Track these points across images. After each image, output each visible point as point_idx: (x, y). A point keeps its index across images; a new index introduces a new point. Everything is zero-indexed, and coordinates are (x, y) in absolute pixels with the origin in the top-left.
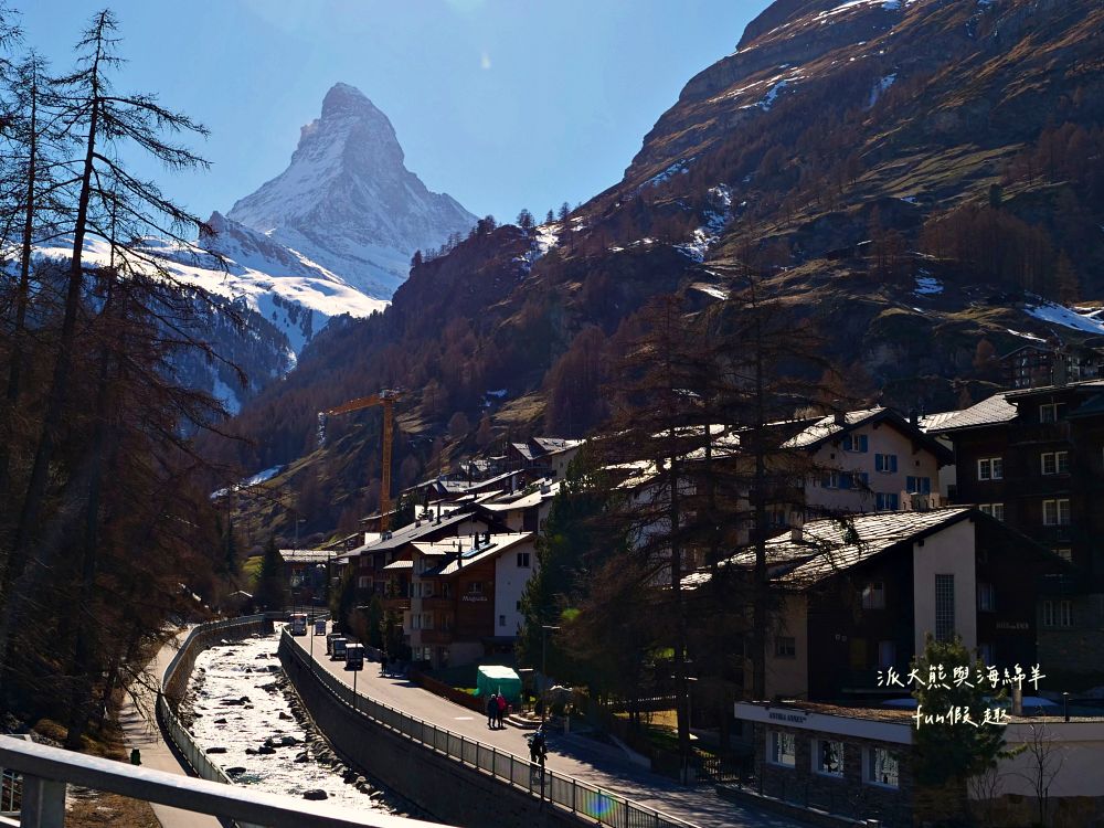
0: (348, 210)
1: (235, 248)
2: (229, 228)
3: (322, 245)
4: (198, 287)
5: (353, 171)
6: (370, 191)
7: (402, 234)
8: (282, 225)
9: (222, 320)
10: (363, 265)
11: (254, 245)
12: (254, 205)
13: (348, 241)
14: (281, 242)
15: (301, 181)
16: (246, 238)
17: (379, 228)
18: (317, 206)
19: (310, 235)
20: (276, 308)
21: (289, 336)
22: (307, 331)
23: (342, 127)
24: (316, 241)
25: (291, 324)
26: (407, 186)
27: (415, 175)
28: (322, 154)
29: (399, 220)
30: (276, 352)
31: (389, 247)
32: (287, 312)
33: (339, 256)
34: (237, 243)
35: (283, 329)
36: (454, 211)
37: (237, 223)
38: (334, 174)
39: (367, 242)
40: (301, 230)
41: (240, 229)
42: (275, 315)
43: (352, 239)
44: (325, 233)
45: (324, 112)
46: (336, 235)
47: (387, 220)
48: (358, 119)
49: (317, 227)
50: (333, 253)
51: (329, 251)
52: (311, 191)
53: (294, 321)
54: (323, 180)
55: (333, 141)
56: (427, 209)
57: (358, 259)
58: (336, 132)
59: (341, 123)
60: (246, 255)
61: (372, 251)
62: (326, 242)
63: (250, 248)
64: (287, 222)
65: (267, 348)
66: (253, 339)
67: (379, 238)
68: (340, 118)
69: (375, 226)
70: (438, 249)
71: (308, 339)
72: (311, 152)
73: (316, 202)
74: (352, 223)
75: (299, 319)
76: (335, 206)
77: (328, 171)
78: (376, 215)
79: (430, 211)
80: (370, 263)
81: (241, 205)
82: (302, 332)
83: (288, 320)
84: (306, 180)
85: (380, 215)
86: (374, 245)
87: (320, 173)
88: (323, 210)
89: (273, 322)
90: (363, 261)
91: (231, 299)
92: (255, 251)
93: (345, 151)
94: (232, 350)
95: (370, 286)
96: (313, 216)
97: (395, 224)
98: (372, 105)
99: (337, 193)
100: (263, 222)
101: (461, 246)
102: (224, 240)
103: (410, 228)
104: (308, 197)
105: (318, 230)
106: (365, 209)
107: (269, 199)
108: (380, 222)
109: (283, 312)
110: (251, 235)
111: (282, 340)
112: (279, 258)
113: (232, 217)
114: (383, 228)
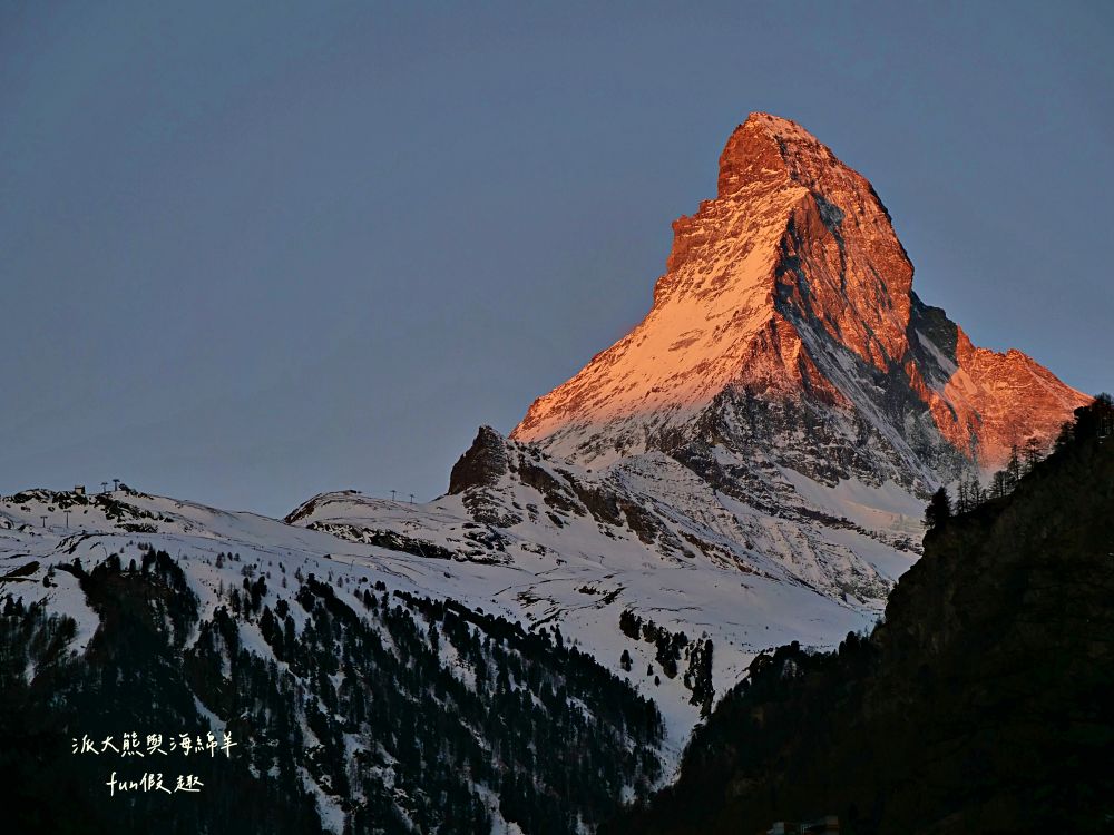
0: (789, 406)
1: (530, 507)
2: (517, 464)
3: (731, 489)
4: (450, 603)
5: (797, 315)
6: (839, 356)
7: (918, 452)
8: (637, 450)
9: (503, 679)
10: (827, 530)
11: (576, 499)
12: (575, 406)
13: (792, 476)
14: (636, 487)
15: (679, 345)
16: (557, 485)
17: (861, 443)
18: (718, 401)
19: (702, 467)
20: (629, 644)
21: (662, 707)
22: (702, 692)
23: (766, 214)
24: (721, 481)
25: (663, 677)
26: (923, 340)
27: (943, 312)
28: (722, 279)
29: (910, 420)
30: (630, 746)
31: (889, 483)
32: (651, 649)
33: (773, 512)
34: (537, 497)
35: (647, 691)
36: (1040, 393)
37: (535, 452)
38: (756, 324)
39: (836, 475)
40: (683, 458)
41: (542, 464)
42: (626, 660)
43: (803, 470)
44: (737, 460)
45: (724, 186)
46: (764, 465)
47: (879, 421)
48: (802, 191)
49: (720, 446)
50: (759, 506)
51: (750, 502)
52: (702, 367)
53: (671, 671)
54: (727, 339)
55: (746, 249)
56: (972, 389)
57: (815, 515)
58: (755, 225)
59: (762, 205)
60: (558, 523)
61: (846, 497)
62: (742, 482)
63: (565, 505)
64: (650, 442)
65: (611, 736)
66: (579, 718)
67: (864, 465)
68: (760, 194)
69: (854, 439)
70: (987, 482)
71: (705, 712)
72: (697, 278)
73: (715, 391)
74: (800, 435)
75: (683, 665)
76: (758, 397)
77: (739, 318)
78: (855, 410)
79: (982, 394)
80: (845, 523)
81: (544, 408)
82: (690, 694)
83: (658, 668)
84: (688, 343)
85: (865, 410)
86: (852, 484)
87: (721, 322)
88: (730, 409)
89: (622, 675)
90: (830, 521)
91: (525, 626)
92: (579, 511)
93: (778, 271)
94: (532, 746)
95: (847, 579)
96: (712, 424)
97: (900, 430)
98: (833, 161)
99: (762, 368)
100: (592, 447)
101: (1040, 470)
102: (509, 491)
103: (935, 438)
104: (696, 379)
105: (722, 456)
106: (829, 400)
107: (606, 390)
108: (864, 428)
109: (645, 651)
110: (567, 476)
111: (646, 719)
112: (634, 525)
113: (525, 437)
114: (872, 440)
